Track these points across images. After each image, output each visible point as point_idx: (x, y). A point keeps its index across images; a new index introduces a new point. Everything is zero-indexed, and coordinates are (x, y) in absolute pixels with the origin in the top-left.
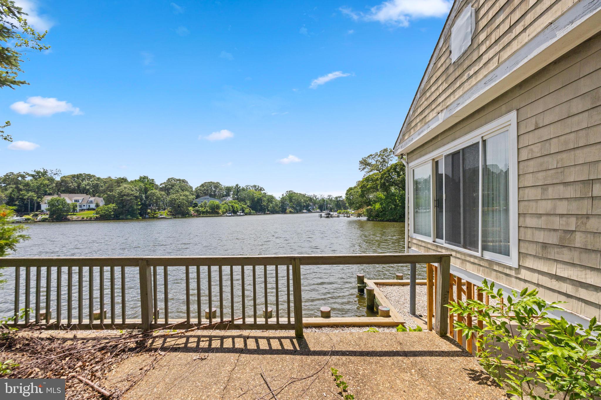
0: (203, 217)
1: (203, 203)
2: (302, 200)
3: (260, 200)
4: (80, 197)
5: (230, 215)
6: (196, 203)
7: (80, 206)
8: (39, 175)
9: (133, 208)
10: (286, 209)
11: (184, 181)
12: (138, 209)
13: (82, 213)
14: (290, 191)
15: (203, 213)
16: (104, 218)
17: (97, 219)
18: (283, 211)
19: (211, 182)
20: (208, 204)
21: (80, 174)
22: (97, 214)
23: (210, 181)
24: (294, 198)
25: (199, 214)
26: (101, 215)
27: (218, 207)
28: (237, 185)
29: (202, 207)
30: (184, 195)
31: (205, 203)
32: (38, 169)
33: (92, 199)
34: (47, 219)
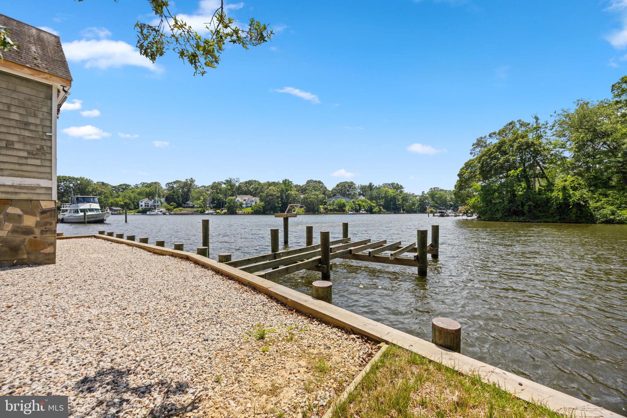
0: (330, 214)
1: (331, 202)
2: (448, 198)
3: (394, 199)
4: (246, 197)
5: (352, 212)
6: (326, 202)
7: (246, 204)
8: (229, 182)
9: (275, 206)
10: (426, 209)
11: (320, 182)
12: (279, 207)
13: (247, 209)
14: (434, 188)
15: (331, 210)
16: (257, 212)
17: (252, 214)
18: (423, 210)
19: (346, 182)
20: (336, 202)
21: (250, 181)
22: (252, 210)
23: (344, 181)
24: (437, 196)
25: (327, 212)
26: (254, 211)
27: (344, 205)
28: (370, 184)
29: (330, 205)
30: (315, 195)
31: (334, 202)
32: (227, 179)
33: (254, 199)
34: (226, 213)
